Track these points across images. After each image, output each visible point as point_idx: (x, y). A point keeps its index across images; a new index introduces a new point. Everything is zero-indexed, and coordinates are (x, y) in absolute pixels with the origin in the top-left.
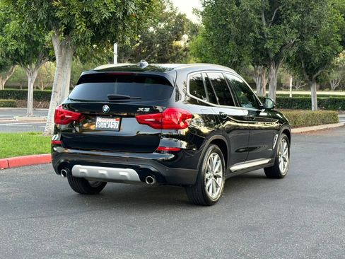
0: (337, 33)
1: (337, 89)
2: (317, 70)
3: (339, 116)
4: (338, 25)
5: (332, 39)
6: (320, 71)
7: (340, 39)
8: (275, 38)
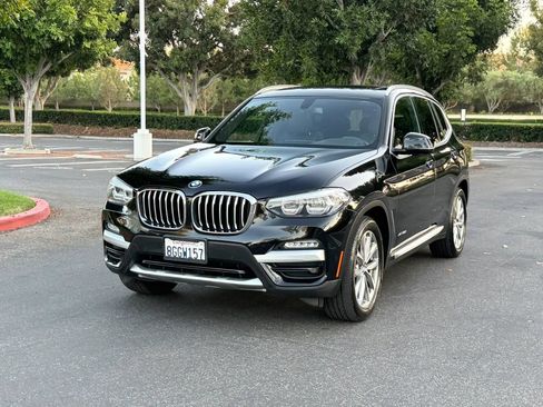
0: (467, 24)
1: (496, 112)
2: (439, 82)
3: (473, 149)
4: (469, 11)
5: (459, 34)
6: (443, 84)
7: (471, 34)
8: (354, 28)
